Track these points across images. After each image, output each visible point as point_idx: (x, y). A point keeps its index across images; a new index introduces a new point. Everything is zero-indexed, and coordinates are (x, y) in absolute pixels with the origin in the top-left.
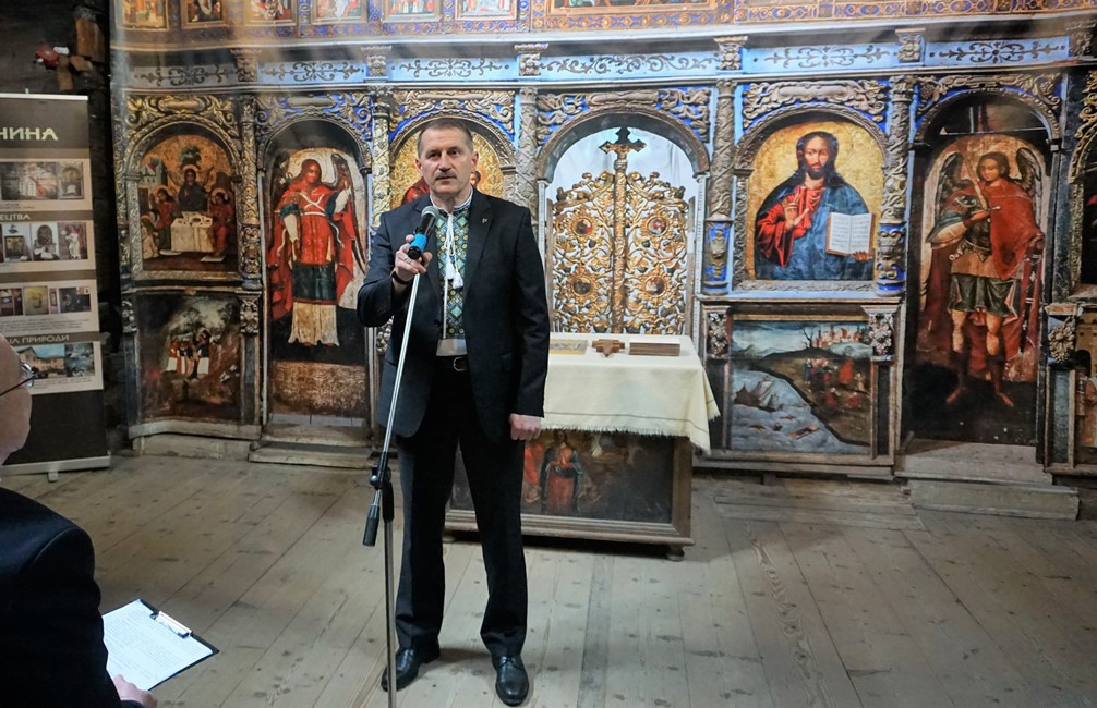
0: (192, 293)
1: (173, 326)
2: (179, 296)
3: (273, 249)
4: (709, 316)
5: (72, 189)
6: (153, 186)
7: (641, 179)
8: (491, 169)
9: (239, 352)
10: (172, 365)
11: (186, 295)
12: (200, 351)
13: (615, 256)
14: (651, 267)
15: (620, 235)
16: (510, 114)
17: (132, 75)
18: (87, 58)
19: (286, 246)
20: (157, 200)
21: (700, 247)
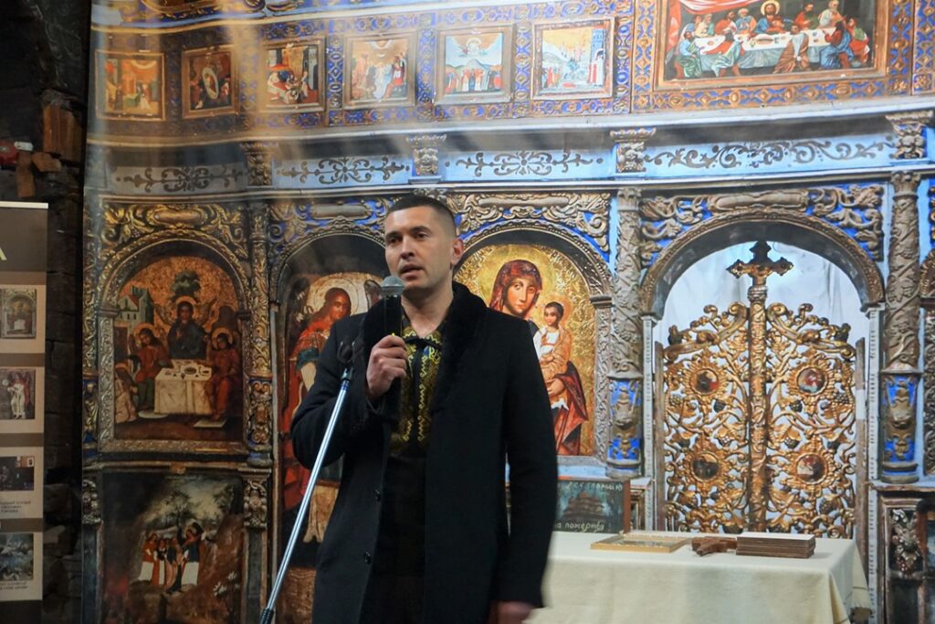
0: (180, 471)
1: (151, 517)
2: (162, 476)
3: (288, 410)
4: (892, 514)
5: (19, 325)
6: (134, 325)
7: (787, 313)
8: (578, 300)
10: (146, 571)
11: (170, 474)
12: (186, 553)
13: (752, 424)
14: (803, 440)
15: (758, 393)
16: (604, 225)
17: (113, 177)
18: (55, 156)
20: (139, 343)
21: (874, 412)
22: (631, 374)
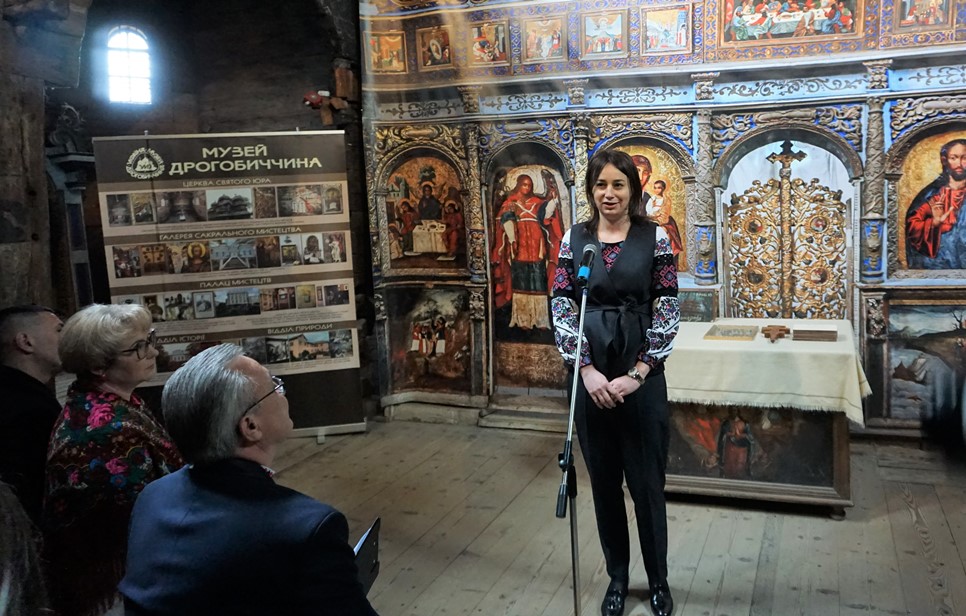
0: (431, 286)
1: (416, 314)
2: (420, 289)
3: (496, 249)
4: (868, 302)
5: (333, 206)
7: (803, 184)
8: (675, 179)
9: (469, 335)
10: (415, 346)
11: (425, 289)
12: (437, 334)
13: (783, 251)
14: (814, 260)
15: (786, 233)
16: (689, 132)
17: (379, 110)
18: (344, 99)
19: (505, 248)
20: (401, 211)
21: (857, 242)
22: (709, 223)
